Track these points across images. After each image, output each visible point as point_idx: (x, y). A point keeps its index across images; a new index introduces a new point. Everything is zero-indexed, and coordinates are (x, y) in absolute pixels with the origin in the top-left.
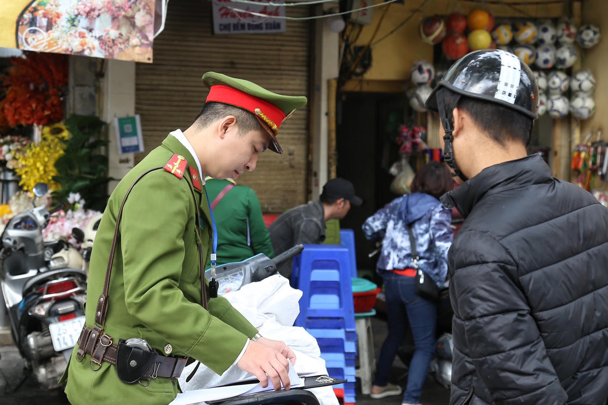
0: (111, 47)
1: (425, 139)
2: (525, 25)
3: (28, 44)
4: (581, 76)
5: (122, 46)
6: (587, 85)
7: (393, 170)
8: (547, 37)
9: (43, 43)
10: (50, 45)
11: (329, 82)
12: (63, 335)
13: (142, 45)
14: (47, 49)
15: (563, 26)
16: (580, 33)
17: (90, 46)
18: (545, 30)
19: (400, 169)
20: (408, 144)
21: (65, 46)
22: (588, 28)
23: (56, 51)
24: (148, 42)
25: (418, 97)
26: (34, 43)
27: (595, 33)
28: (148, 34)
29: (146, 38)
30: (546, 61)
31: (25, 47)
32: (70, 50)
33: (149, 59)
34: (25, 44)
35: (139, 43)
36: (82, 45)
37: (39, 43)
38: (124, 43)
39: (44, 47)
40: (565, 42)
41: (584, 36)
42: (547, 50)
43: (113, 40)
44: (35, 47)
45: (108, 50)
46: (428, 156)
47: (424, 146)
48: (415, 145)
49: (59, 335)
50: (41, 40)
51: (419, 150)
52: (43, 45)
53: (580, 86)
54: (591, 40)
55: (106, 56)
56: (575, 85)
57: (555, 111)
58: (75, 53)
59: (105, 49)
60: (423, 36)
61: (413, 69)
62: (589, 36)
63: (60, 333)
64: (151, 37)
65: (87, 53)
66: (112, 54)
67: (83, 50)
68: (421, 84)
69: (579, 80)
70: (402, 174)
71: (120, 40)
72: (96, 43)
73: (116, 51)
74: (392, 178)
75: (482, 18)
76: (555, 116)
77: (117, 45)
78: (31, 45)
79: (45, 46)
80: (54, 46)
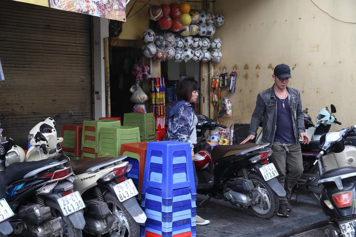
0: (104, 10)
1: (149, 73)
2: (195, 13)
3: (56, 5)
4: (217, 41)
5: (110, 10)
6: (219, 45)
7: (132, 90)
8: (204, 19)
9: (64, 4)
10: (69, 6)
11: (104, 39)
12: (67, 205)
13: (119, 9)
14: (67, 9)
15: (209, 14)
16: (216, 18)
17: (92, 8)
18: (203, 16)
19: (136, 89)
20: (140, 75)
21: (78, 8)
22: (220, 16)
23: (73, 11)
24: (123, 8)
25: (149, 50)
26: (59, 4)
27: (223, 19)
28: (122, 2)
29: (122, 5)
30: (204, 32)
31: (54, 6)
32: (81, 10)
33: (124, 19)
34: (54, 4)
35: (118, 8)
36: (88, 7)
37: (62, 4)
38: (110, 8)
39: (65, 8)
40: (210, 23)
41: (218, 20)
42: (204, 27)
43: (105, 5)
44: (59, 6)
45: (102, 12)
46: (153, 82)
47: (150, 76)
48: (144, 76)
49: (64, 205)
50: (63, 2)
51: (147, 79)
52: (65, 6)
53: (216, 46)
54: (221, 23)
55: (101, 16)
56: (214, 45)
57: (205, 58)
58: (84, 12)
59: (100, 11)
60: (152, 16)
61: (145, 34)
62: (220, 20)
63: (65, 204)
64: (125, 5)
65: (90, 13)
66: (104, 15)
67: (88, 11)
68: (149, 43)
69: (216, 43)
70: (137, 91)
71: (109, 6)
72: (95, 6)
73: (107, 13)
74: (131, 94)
75: (187, 7)
76: (205, 60)
77: (107, 9)
78: (57, 5)
79: (66, 6)
80: (71, 7)
